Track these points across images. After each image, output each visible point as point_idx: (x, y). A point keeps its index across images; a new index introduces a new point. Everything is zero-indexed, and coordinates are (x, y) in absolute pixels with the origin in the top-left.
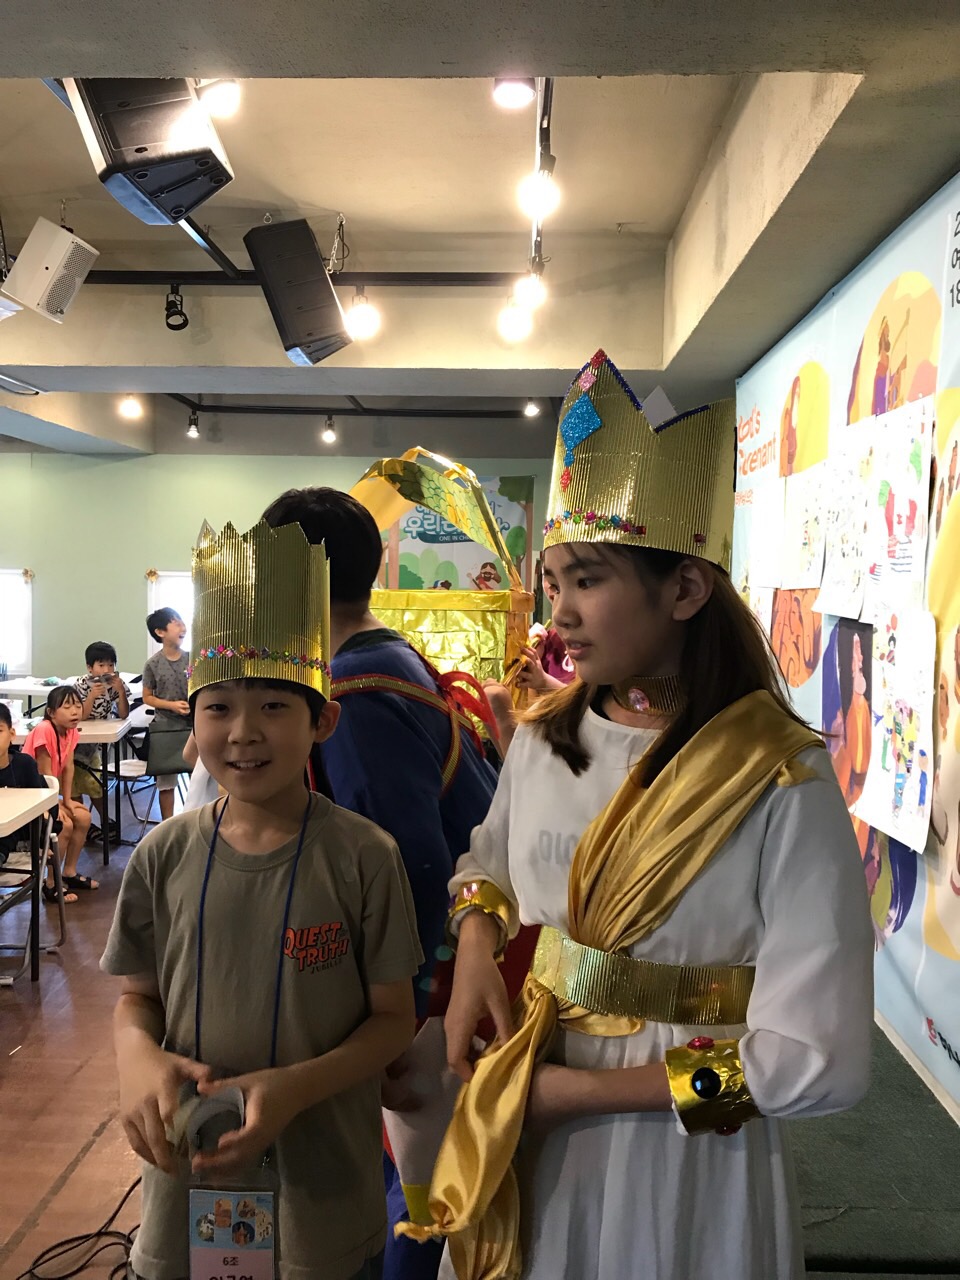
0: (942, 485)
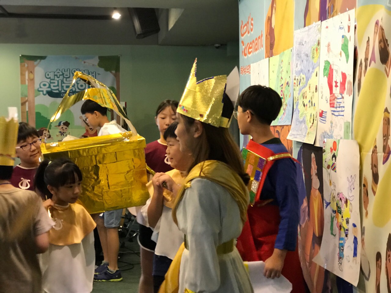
0: (361, 63)
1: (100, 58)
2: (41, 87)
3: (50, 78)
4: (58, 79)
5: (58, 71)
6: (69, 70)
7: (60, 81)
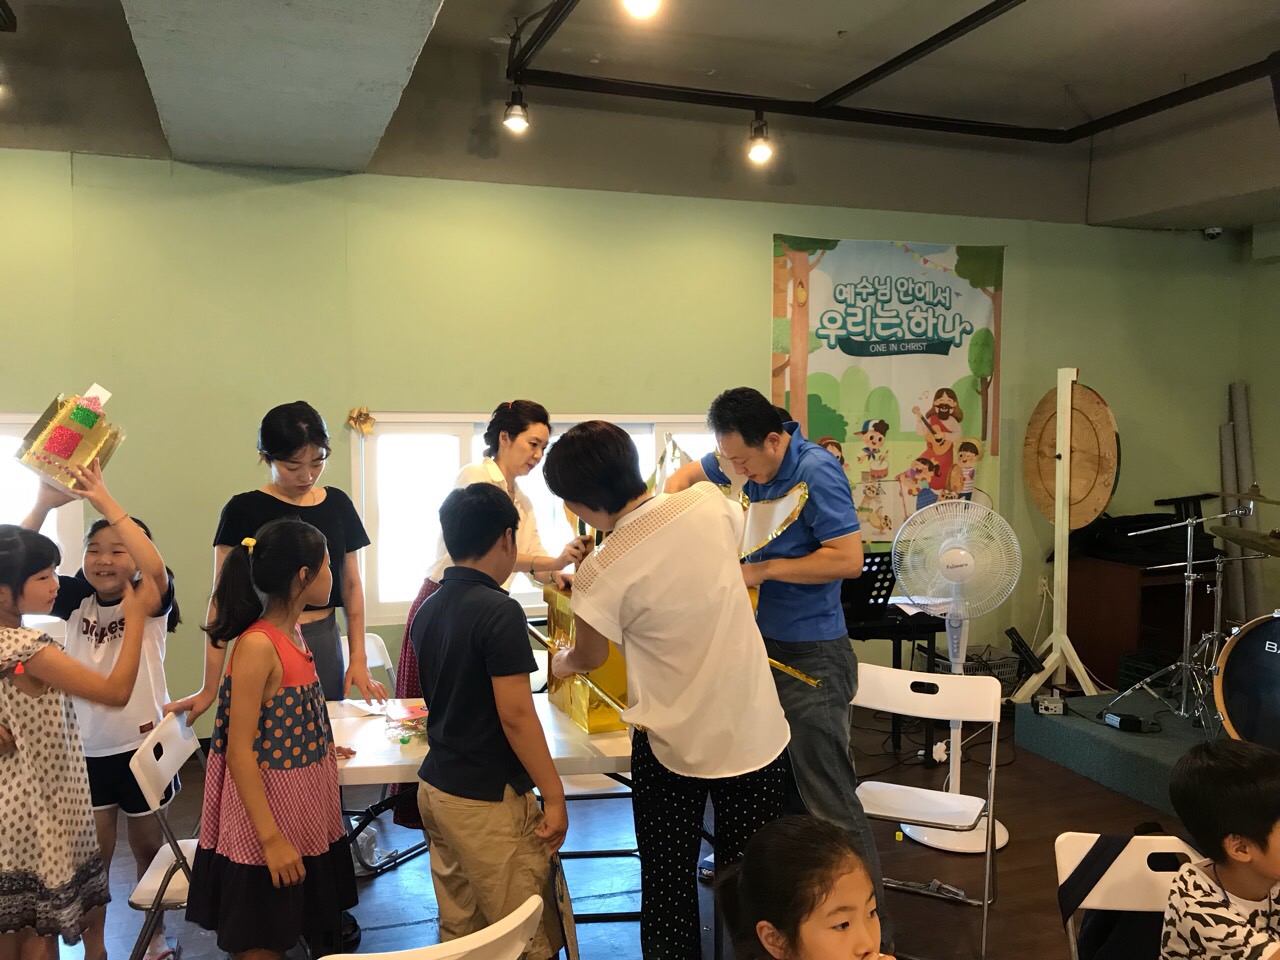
1: (960, 250)
2: (824, 327)
3: (844, 301)
4: (863, 305)
5: (864, 283)
6: (888, 280)
7: (868, 310)
